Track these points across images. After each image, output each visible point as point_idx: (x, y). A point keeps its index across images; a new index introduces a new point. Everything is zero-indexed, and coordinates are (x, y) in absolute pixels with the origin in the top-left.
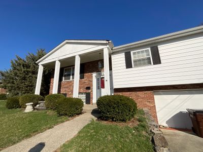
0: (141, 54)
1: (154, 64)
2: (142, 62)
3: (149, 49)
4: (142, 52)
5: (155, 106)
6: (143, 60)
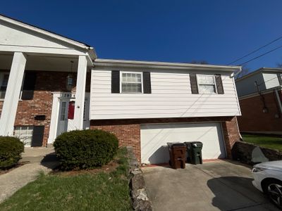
0: (131, 77)
1: (145, 93)
2: (132, 88)
3: (142, 73)
4: (134, 75)
5: (140, 143)
6: (134, 85)
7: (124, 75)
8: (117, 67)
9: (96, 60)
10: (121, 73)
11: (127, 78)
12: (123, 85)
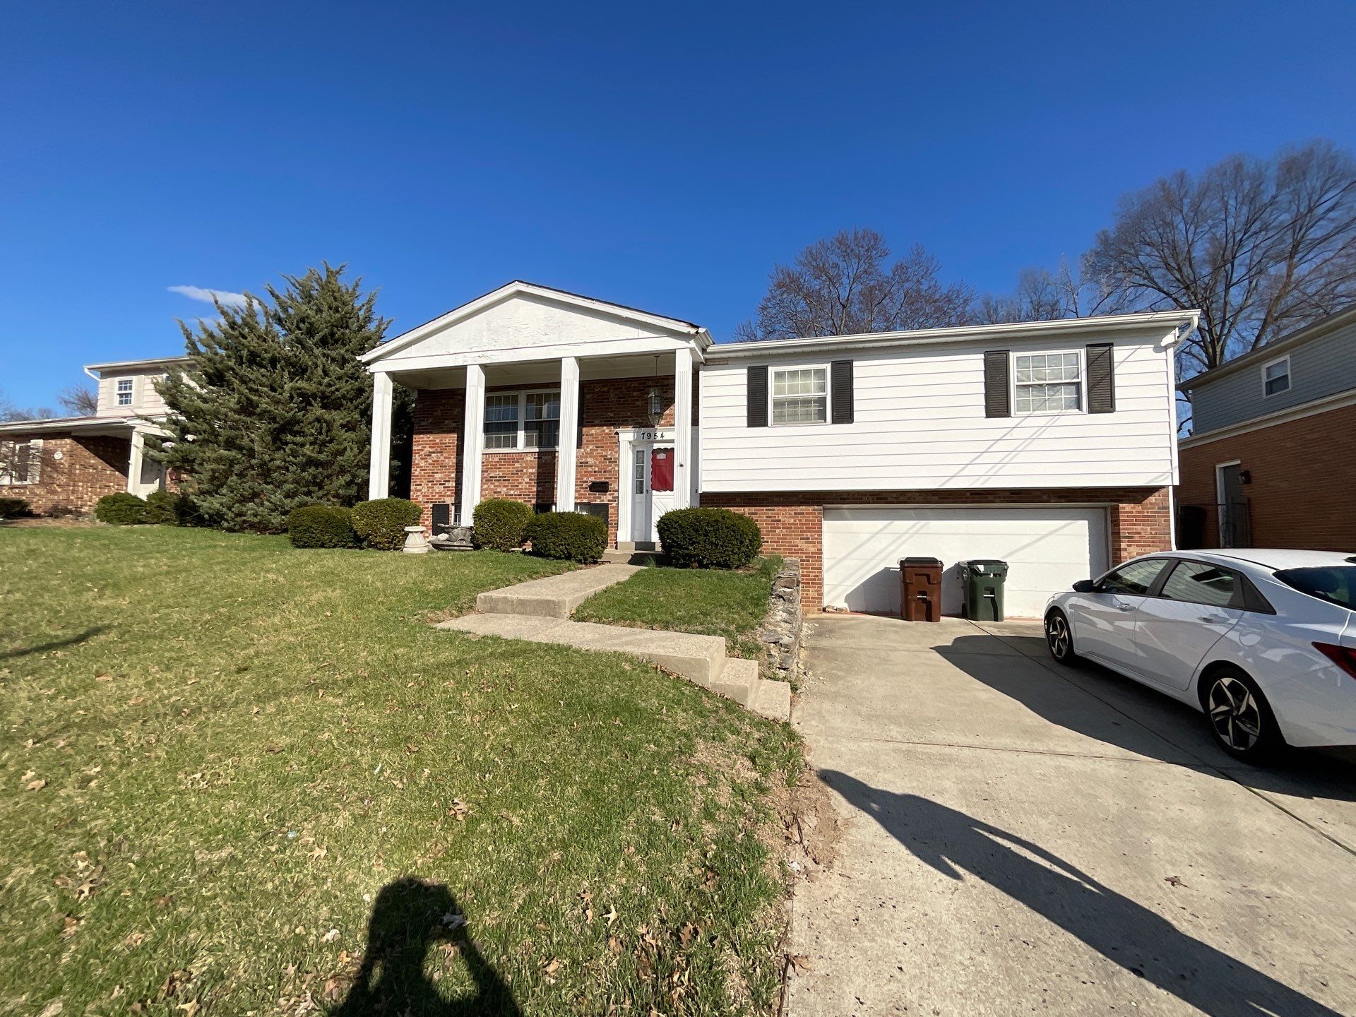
0: (799, 381)
1: (834, 422)
2: (800, 409)
3: (828, 367)
4: (806, 373)
5: (820, 552)
6: (806, 402)
7: (779, 375)
8: (761, 357)
9: (709, 350)
10: (772, 371)
11: (786, 383)
12: (778, 404)
